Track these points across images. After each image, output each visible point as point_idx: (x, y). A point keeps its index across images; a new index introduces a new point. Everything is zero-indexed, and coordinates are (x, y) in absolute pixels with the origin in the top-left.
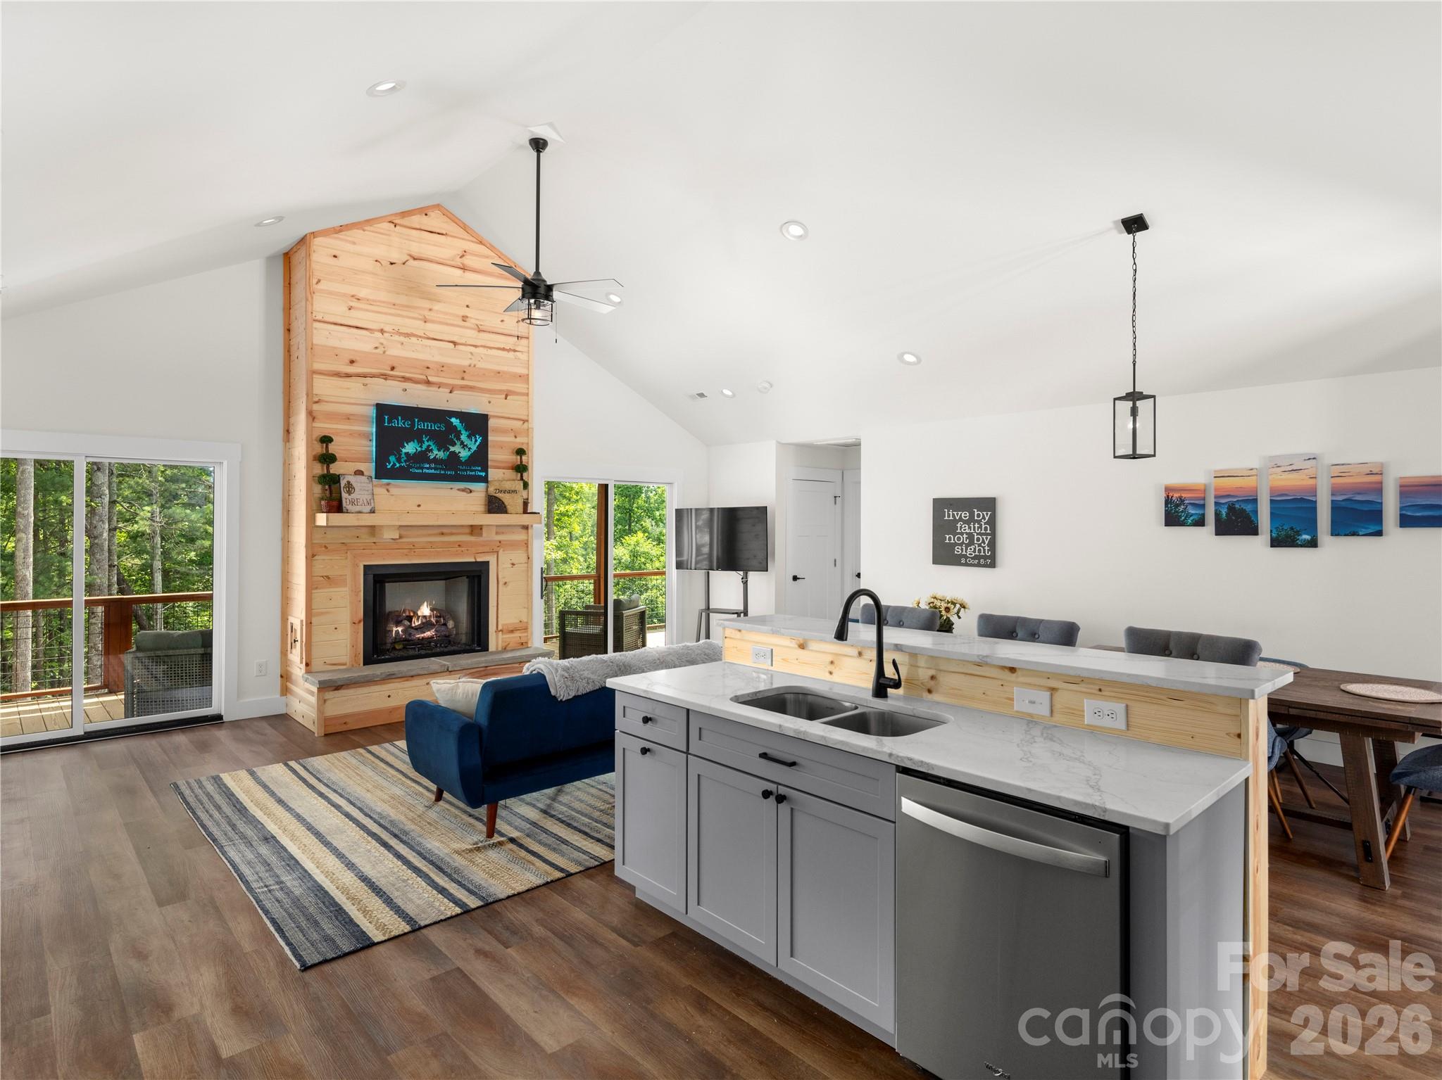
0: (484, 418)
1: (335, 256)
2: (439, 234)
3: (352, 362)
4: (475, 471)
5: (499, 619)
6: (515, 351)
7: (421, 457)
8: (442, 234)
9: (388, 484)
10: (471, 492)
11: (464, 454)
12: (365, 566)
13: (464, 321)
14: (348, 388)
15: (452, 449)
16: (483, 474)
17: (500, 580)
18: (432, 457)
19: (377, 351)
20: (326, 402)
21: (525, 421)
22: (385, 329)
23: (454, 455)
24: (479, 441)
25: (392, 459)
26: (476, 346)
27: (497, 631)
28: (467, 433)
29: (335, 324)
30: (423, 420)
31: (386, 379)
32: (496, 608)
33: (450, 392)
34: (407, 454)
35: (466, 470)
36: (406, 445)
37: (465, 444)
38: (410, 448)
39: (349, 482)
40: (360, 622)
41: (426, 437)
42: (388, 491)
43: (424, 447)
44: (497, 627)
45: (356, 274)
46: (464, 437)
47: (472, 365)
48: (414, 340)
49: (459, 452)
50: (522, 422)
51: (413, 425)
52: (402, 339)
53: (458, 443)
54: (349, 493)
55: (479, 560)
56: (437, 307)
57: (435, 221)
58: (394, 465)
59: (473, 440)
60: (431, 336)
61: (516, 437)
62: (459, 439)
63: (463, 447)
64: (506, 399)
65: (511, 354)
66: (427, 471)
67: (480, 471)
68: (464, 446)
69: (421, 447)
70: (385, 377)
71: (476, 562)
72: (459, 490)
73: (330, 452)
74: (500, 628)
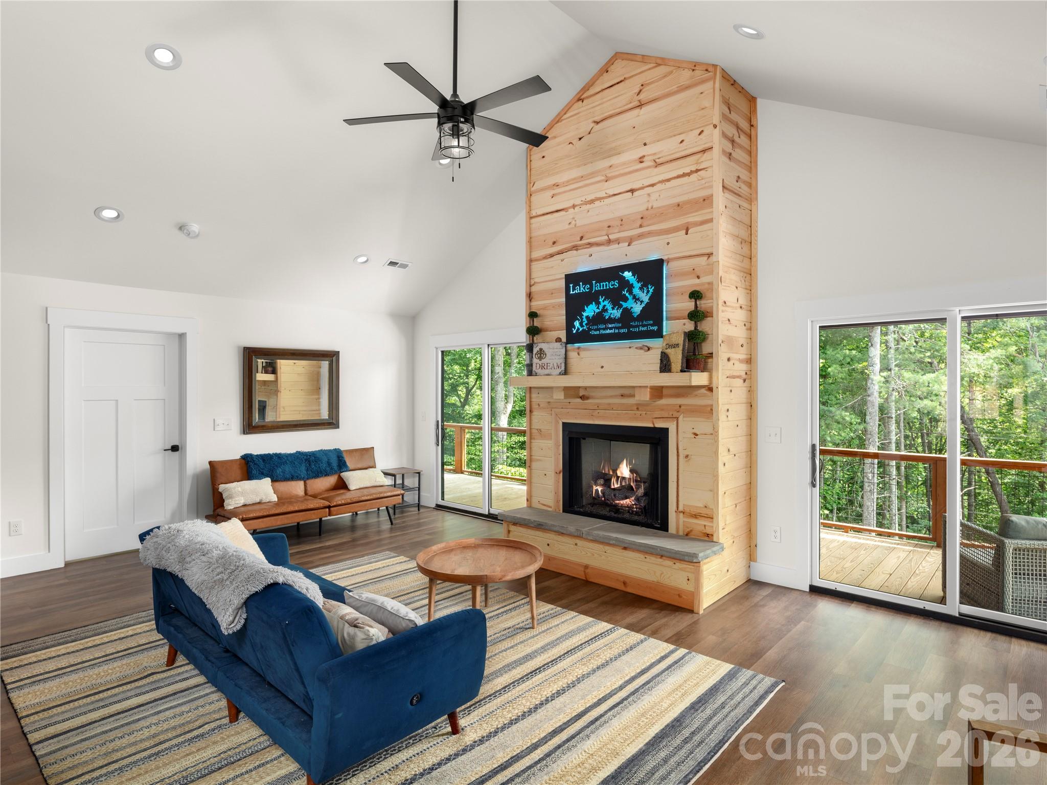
1: (543, 157)
2: (618, 83)
3: (554, 243)
4: (646, 325)
5: (680, 499)
6: (697, 171)
7: (599, 319)
8: (621, 81)
9: (579, 348)
10: (649, 349)
11: (637, 309)
12: (564, 424)
13: (641, 162)
14: (552, 267)
15: (625, 305)
16: (655, 328)
17: (680, 451)
18: (607, 317)
19: (571, 226)
20: (539, 283)
21: (709, 255)
22: (576, 203)
23: (627, 312)
24: (651, 291)
25: (577, 324)
26: (652, 185)
27: (677, 511)
28: (639, 285)
29: (543, 215)
31: (577, 250)
32: (676, 483)
33: (629, 245)
34: (587, 317)
35: (638, 326)
36: (586, 308)
37: (637, 297)
38: (590, 311)
40: (560, 473)
41: (602, 297)
42: (578, 354)
43: (601, 307)
44: (678, 507)
45: (556, 164)
46: (636, 291)
47: (650, 208)
48: (597, 203)
49: (632, 308)
50: (705, 258)
51: (591, 288)
52: (588, 206)
53: (630, 297)
54: (540, 358)
55: (657, 426)
56: (615, 160)
58: (578, 329)
59: (645, 292)
60: (612, 193)
61: (698, 277)
62: (631, 293)
63: (635, 301)
64: (687, 234)
65: (694, 177)
66: (604, 332)
67: (652, 325)
68: (636, 299)
69: (598, 308)
70: (575, 248)
71: (655, 428)
72: (636, 348)
73: (535, 325)
74: (681, 508)
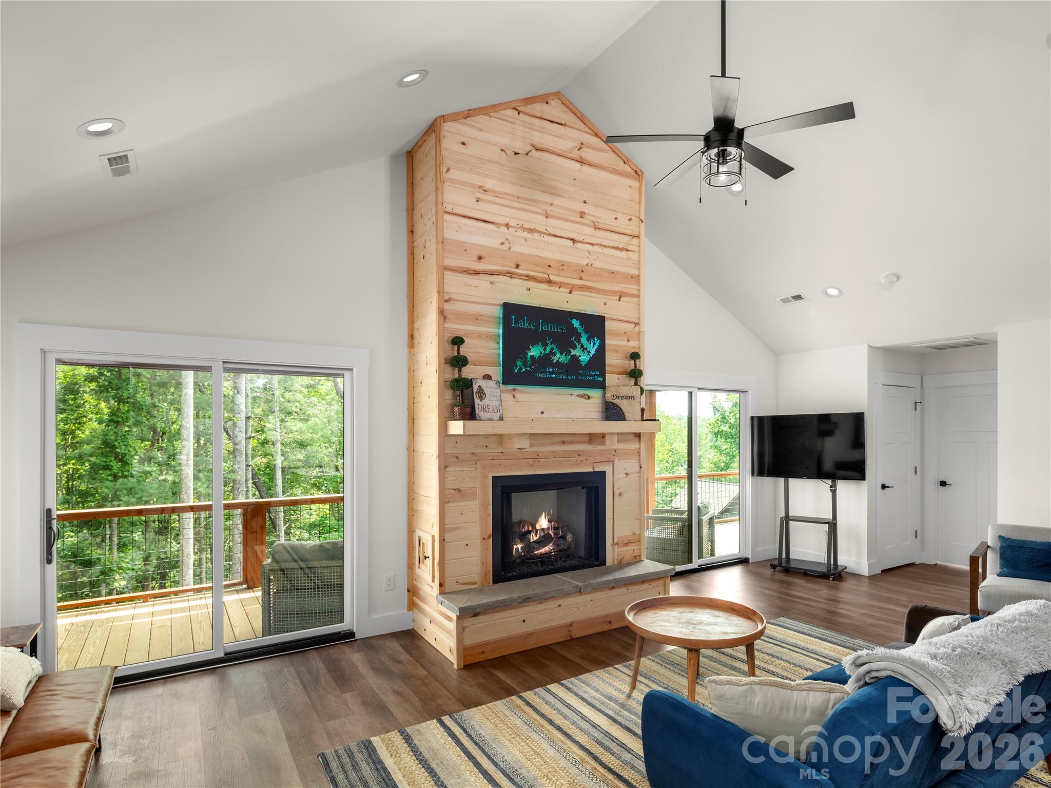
0: (601, 320)
1: (463, 144)
2: (558, 123)
3: (480, 258)
4: (594, 375)
5: (615, 533)
6: (627, 250)
7: (545, 361)
8: (562, 124)
9: (514, 390)
10: (589, 398)
11: (584, 358)
12: (493, 477)
13: (582, 217)
14: (477, 287)
15: (573, 352)
16: (600, 379)
17: (615, 490)
18: (554, 361)
19: (503, 247)
20: (457, 301)
21: (637, 324)
22: (511, 224)
23: (575, 359)
24: (597, 344)
25: (519, 363)
26: (592, 244)
27: (613, 544)
29: (464, 217)
30: (546, 322)
31: (511, 277)
32: (612, 520)
33: (570, 293)
34: (532, 357)
35: (586, 375)
36: (531, 347)
37: (585, 347)
38: (535, 351)
39: (480, 387)
40: (489, 538)
41: (549, 339)
42: (514, 397)
43: (548, 349)
44: (613, 541)
45: (483, 163)
46: (584, 340)
47: (589, 265)
48: (536, 235)
49: (580, 356)
50: (633, 326)
51: (537, 326)
52: (526, 234)
53: (579, 346)
54: (481, 398)
55: (597, 470)
56: (557, 201)
57: (555, 110)
58: (521, 369)
59: (592, 344)
60: (553, 233)
61: (628, 341)
62: (579, 342)
63: (583, 351)
64: (619, 301)
65: (624, 252)
66: (551, 376)
67: (598, 376)
68: (584, 349)
69: (545, 350)
70: (511, 275)
71: (594, 473)
72: (578, 396)
73: (461, 354)
74: (616, 541)
